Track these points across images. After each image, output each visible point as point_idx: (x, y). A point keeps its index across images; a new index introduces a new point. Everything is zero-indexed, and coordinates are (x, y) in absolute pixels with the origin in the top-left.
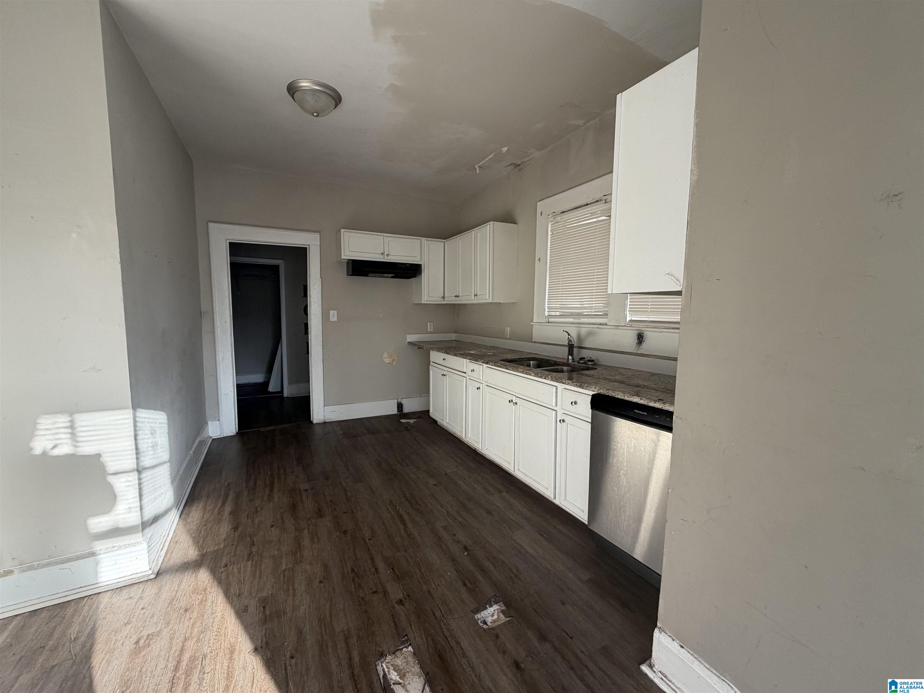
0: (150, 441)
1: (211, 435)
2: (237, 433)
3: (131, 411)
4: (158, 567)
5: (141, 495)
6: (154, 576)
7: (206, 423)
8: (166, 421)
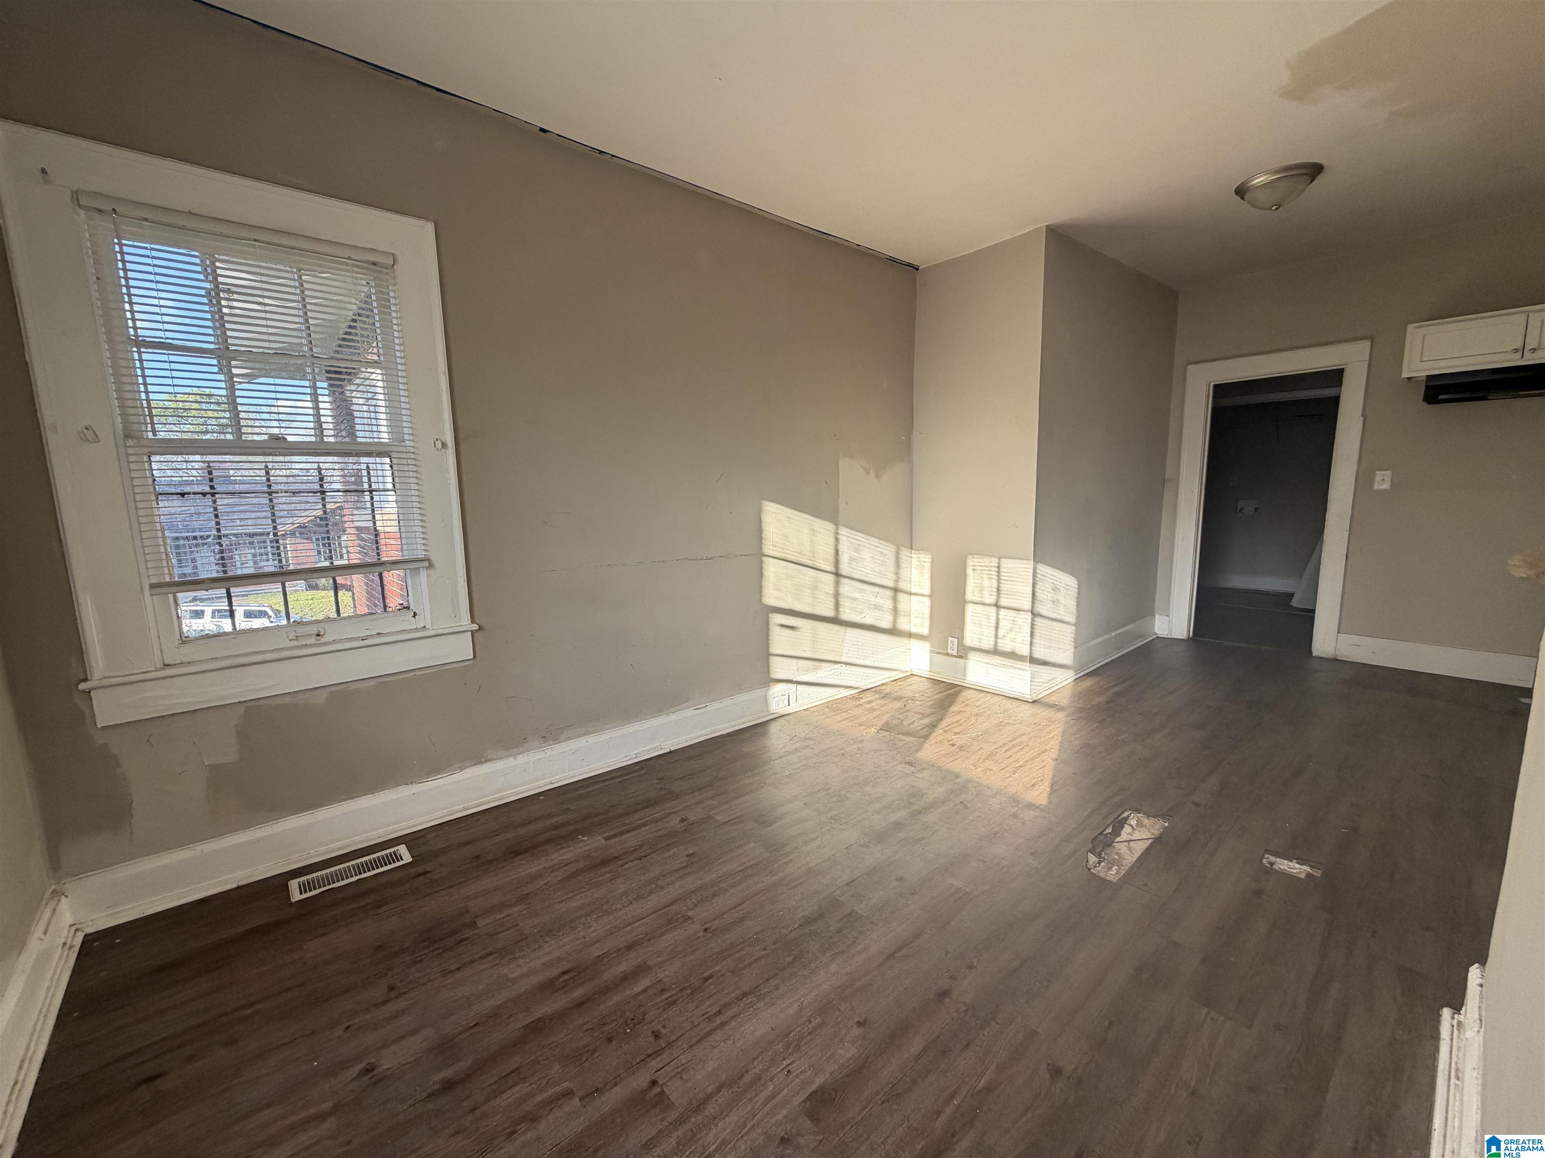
0: (1051, 595)
1: (1157, 631)
2: (1189, 639)
3: (1030, 565)
4: (1037, 698)
5: (1032, 634)
6: (1031, 701)
7: (1153, 614)
8: (1077, 587)
